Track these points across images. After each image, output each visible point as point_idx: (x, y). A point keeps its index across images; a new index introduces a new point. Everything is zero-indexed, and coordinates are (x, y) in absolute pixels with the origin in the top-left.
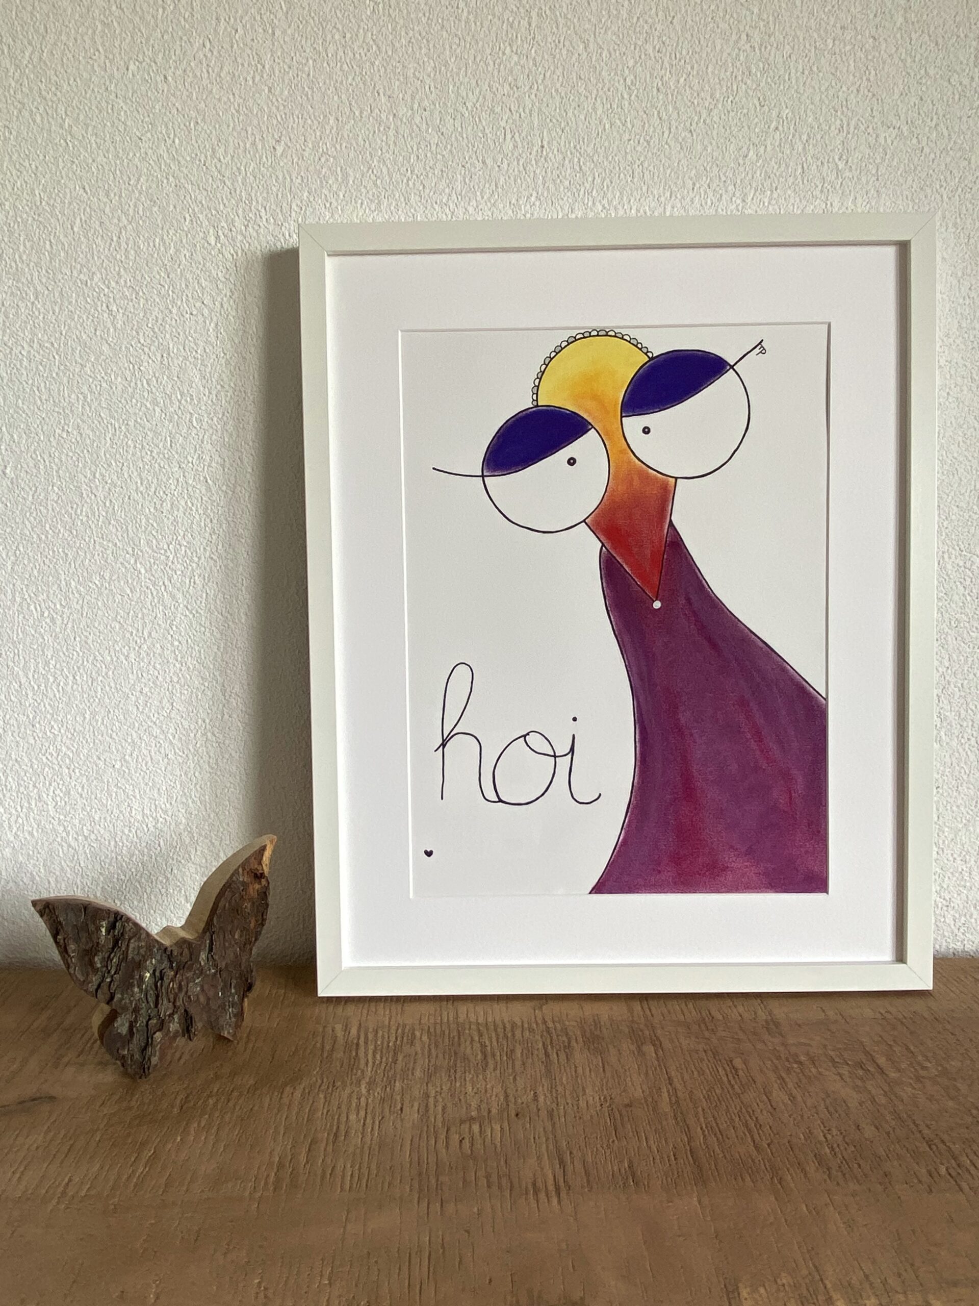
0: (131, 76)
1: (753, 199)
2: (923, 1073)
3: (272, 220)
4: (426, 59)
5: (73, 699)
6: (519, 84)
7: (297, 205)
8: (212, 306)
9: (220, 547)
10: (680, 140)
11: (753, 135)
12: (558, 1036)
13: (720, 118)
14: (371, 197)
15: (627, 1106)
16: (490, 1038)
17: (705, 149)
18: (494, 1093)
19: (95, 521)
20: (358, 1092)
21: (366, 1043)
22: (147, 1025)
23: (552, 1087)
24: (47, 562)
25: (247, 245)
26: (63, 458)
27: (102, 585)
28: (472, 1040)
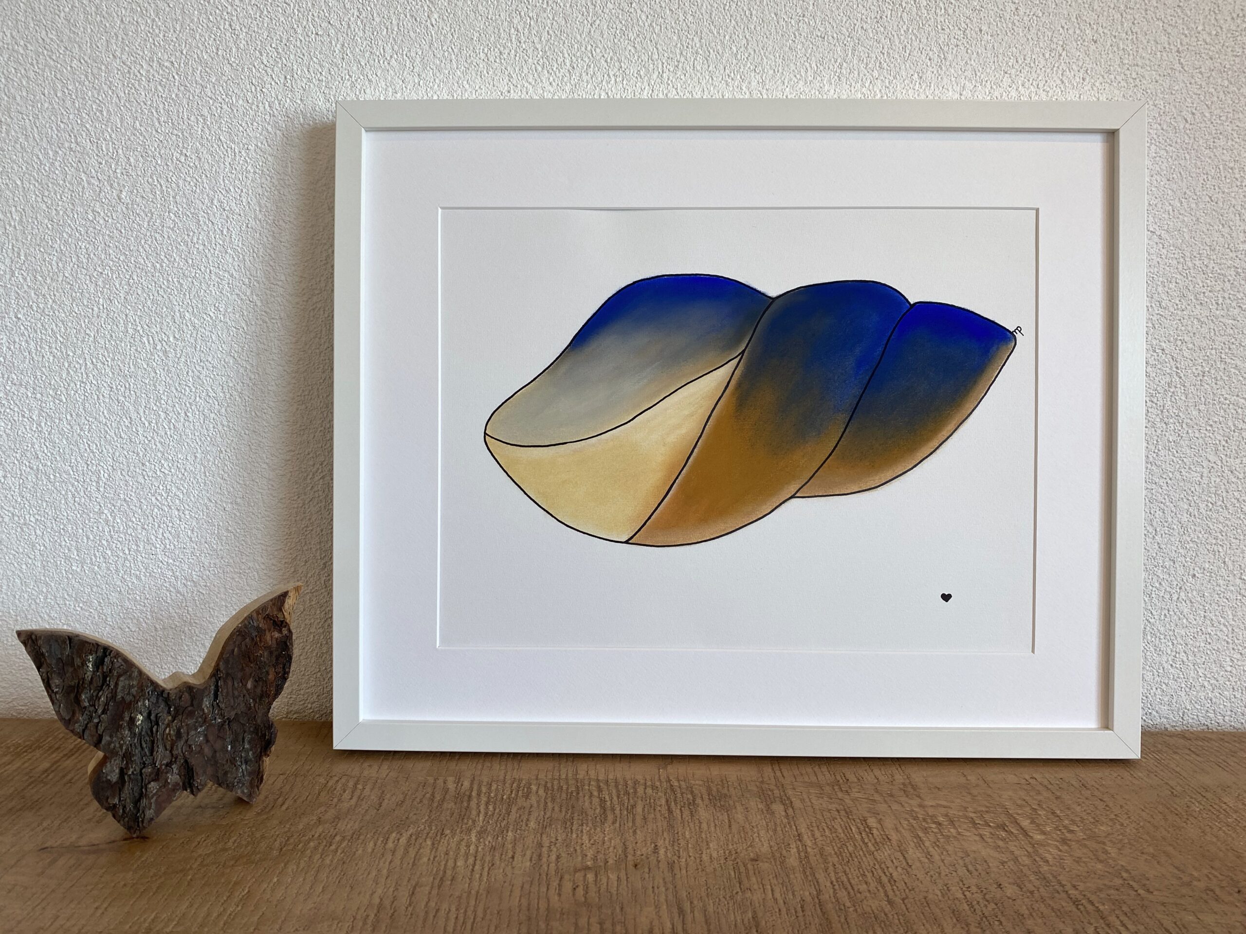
2: (1069, 836)
5: (184, 437)
12: (682, 794)
15: (753, 860)
16: (610, 795)
18: (612, 845)
19: (212, 251)
20: (468, 839)
21: (479, 795)
22: (141, 774)
23: (674, 841)
24: (161, 292)
26: (181, 182)
27: (217, 317)
28: (591, 795)
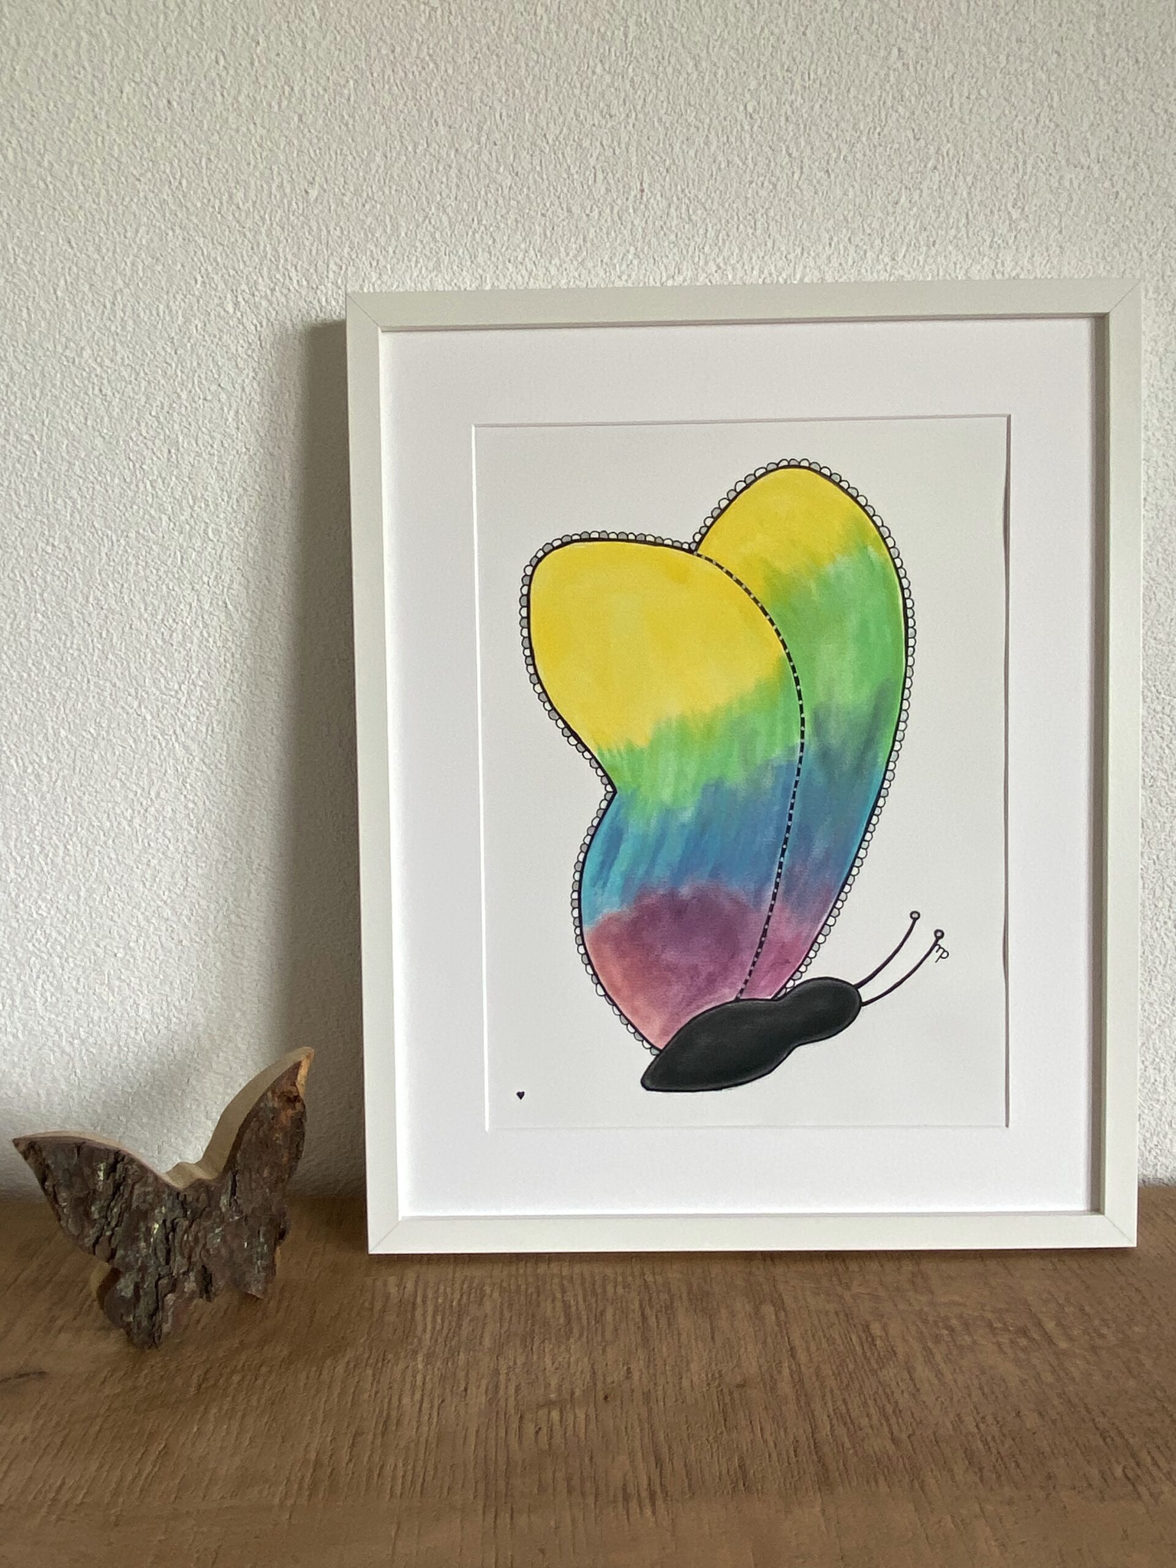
0: (126, 101)
1: (904, 256)
2: (1099, 1342)
3: (305, 283)
4: (496, 80)
5: (64, 874)
6: (613, 113)
7: (336, 264)
8: (230, 389)
9: (244, 688)
10: (815, 181)
11: (906, 178)
12: (658, 1292)
13: (864, 155)
14: (428, 254)
15: (738, 1386)
16: (576, 1296)
17: (845, 194)
18: (580, 1369)
19: (89, 656)
20: (414, 1366)
21: (424, 1302)
22: (156, 1286)
23: (650, 1362)
24: (30, 705)
25: (274, 313)
26: (48, 578)
27: (99, 734)
28: (553, 1300)
